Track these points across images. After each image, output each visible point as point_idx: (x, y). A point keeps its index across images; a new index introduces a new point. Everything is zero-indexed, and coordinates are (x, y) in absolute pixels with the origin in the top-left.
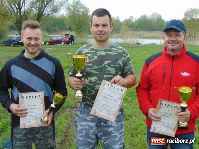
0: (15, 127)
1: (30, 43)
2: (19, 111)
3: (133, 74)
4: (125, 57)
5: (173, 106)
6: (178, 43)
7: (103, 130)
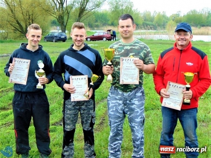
0: (67, 100)
1: (77, 39)
2: (70, 89)
3: (153, 64)
4: (146, 51)
5: (179, 87)
6: (185, 41)
7: (129, 107)
